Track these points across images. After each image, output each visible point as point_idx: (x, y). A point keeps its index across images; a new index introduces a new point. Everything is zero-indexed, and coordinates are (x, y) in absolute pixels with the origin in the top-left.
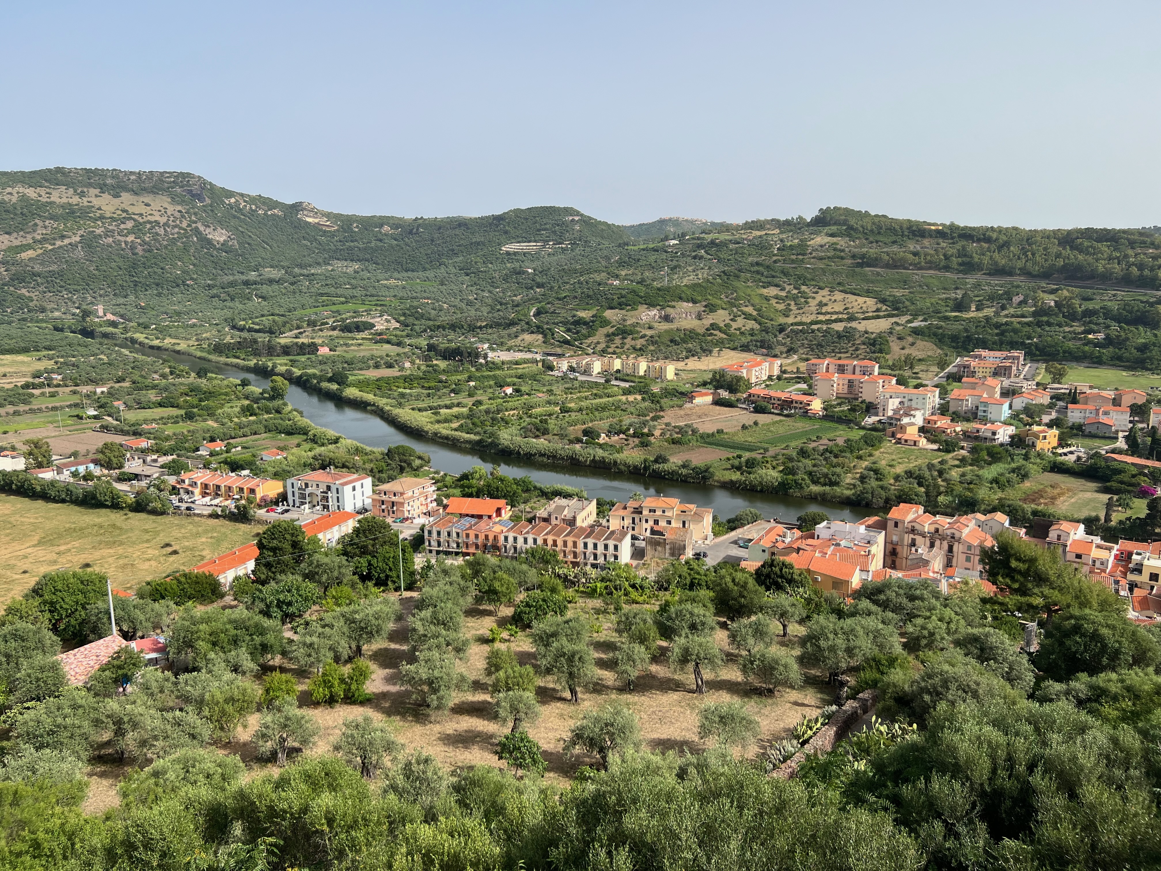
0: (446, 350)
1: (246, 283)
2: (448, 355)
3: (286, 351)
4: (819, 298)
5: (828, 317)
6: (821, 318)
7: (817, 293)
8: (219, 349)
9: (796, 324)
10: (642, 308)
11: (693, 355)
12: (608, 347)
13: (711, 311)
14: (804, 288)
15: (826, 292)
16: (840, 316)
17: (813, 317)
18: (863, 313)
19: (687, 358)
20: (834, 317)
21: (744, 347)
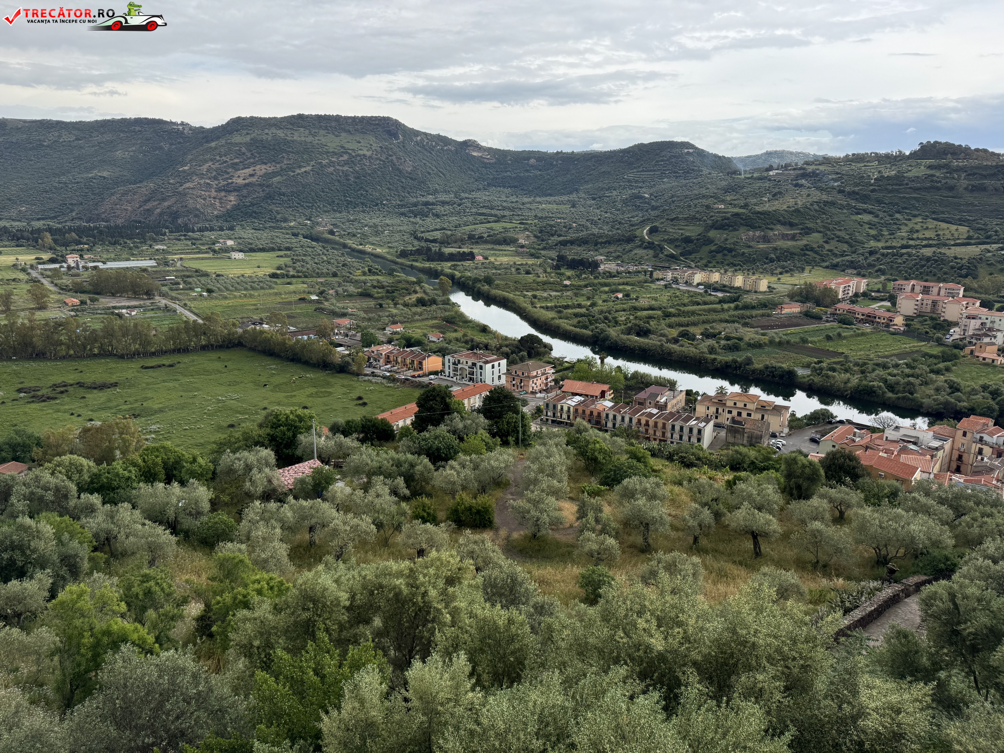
0: (573, 260)
1: (426, 204)
2: (574, 264)
3: (451, 257)
4: (911, 225)
5: (918, 242)
6: (911, 242)
7: (910, 220)
8: (404, 254)
9: (887, 248)
10: (742, 229)
11: (787, 272)
12: (710, 262)
13: (807, 234)
14: (898, 216)
15: (919, 219)
16: (931, 242)
17: (904, 242)
18: (954, 240)
19: (781, 273)
20: (925, 242)
21: (834, 267)
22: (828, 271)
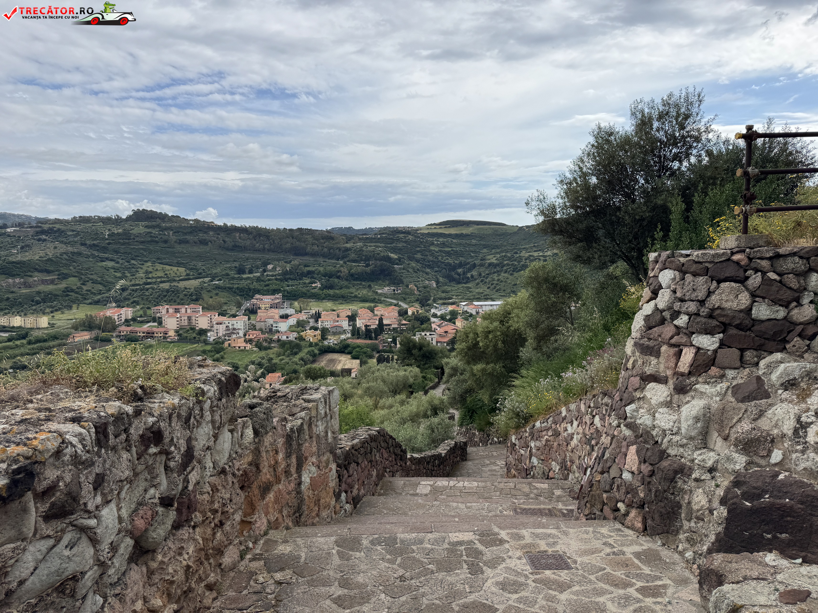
4: (145, 267)
5: (154, 280)
6: (149, 280)
7: (143, 264)
9: (133, 285)
13: (64, 278)
14: (133, 262)
16: (164, 279)
17: (144, 280)
18: (178, 277)
20: (159, 280)
21: (97, 303)
22: (92, 306)
